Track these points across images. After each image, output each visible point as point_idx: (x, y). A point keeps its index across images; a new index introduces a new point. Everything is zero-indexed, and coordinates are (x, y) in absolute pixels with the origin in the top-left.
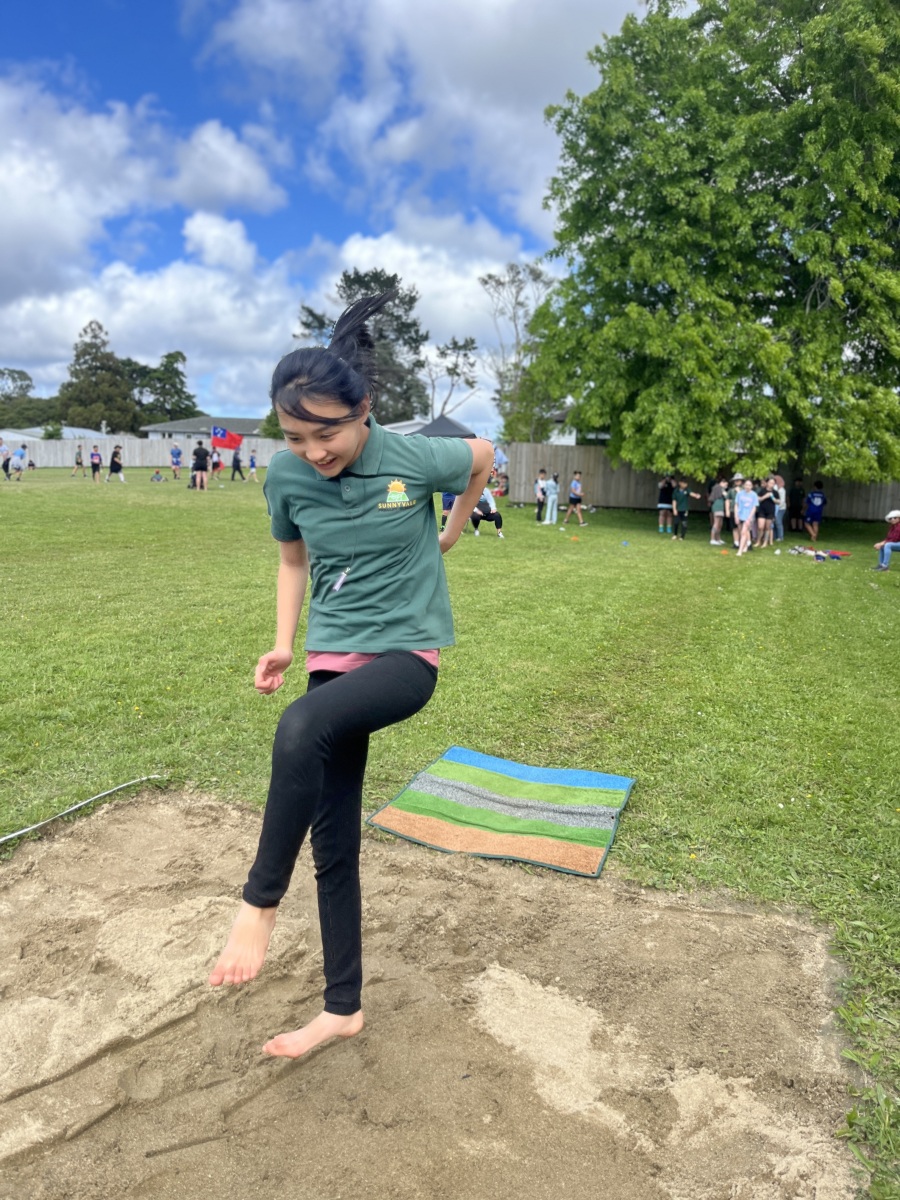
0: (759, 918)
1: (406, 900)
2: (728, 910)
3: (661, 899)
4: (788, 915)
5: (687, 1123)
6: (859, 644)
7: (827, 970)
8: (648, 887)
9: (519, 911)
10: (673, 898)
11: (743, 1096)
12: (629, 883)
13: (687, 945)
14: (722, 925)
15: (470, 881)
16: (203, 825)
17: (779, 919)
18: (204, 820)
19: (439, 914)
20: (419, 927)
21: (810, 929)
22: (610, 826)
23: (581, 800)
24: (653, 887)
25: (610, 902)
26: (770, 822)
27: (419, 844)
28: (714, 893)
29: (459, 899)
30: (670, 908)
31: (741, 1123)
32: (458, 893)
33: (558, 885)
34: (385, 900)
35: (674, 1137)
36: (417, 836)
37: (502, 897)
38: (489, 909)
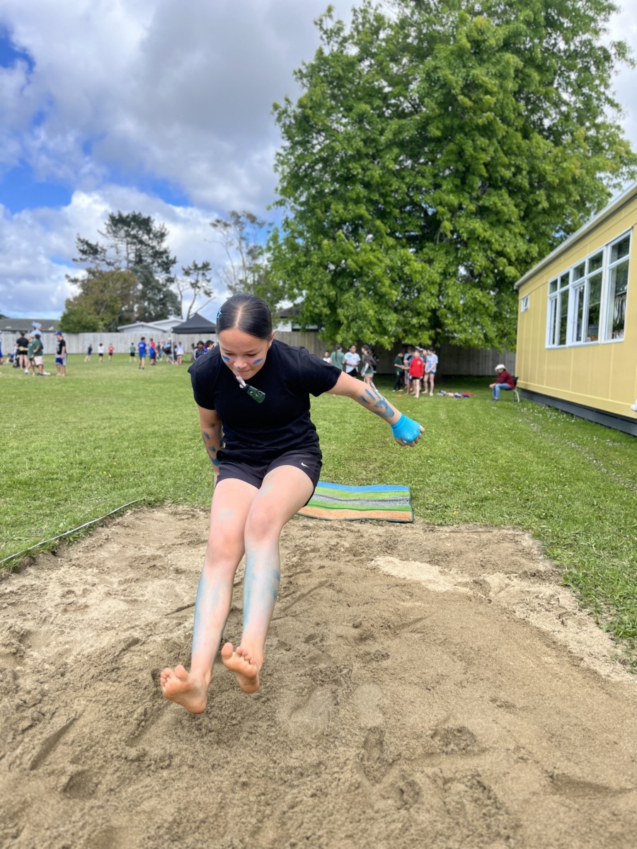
0: (495, 531)
1: (318, 539)
2: (480, 530)
3: (446, 528)
4: (509, 529)
5: (497, 589)
6: (498, 432)
7: (533, 544)
8: (438, 525)
9: (377, 540)
10: (452, 528)
11: (515, 580)
12: (428, 524)
13: (468, 543)
14: (480, 536)
15: (347, 530)
16: (188, 518)
17: (506, 531)
18: (187, 516)
19: (338, 543)
20: (331, 549)
21: (521, 533)
22: (407, 504)
23: (386, 496)
24: (441, 525)
25: (421, 533)
26: (486, 499)
27: (313, 518)
28: (471, 525)
29: (345, 537)
30: (453, 532)
31: (517, 588)
32: (343, 535)
33: (392, 528)
34: (308, 539)
35: (491, 594)
36: (311, 514)
37: (366, 535)
38: (361, 540)
